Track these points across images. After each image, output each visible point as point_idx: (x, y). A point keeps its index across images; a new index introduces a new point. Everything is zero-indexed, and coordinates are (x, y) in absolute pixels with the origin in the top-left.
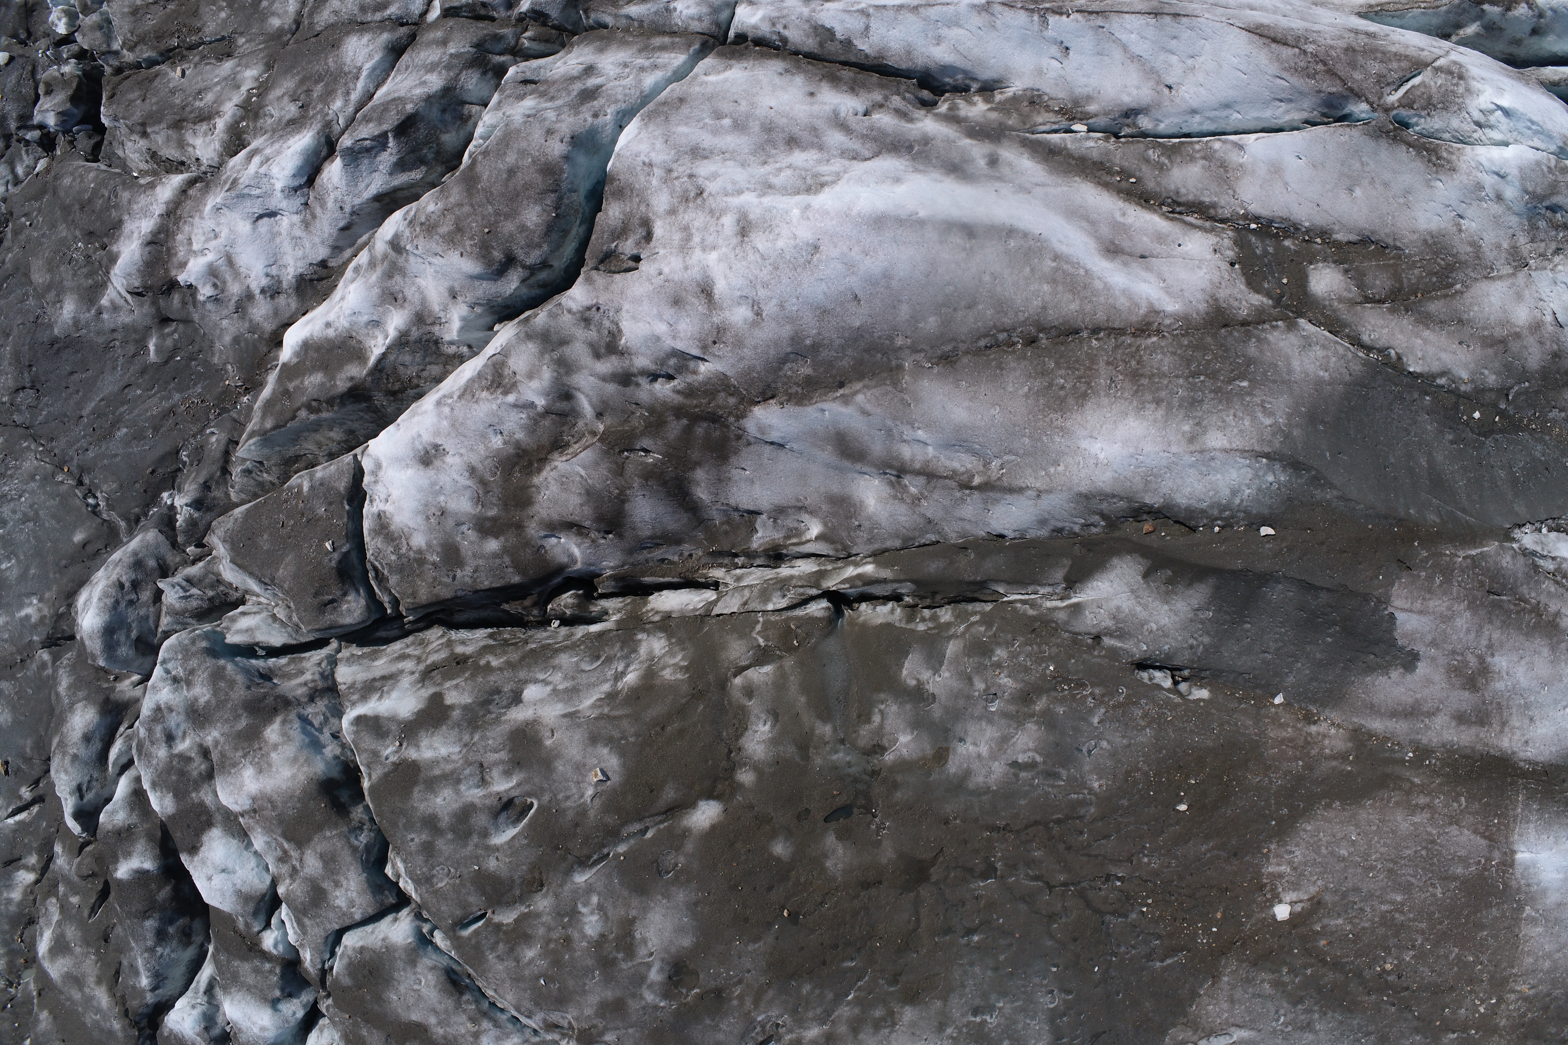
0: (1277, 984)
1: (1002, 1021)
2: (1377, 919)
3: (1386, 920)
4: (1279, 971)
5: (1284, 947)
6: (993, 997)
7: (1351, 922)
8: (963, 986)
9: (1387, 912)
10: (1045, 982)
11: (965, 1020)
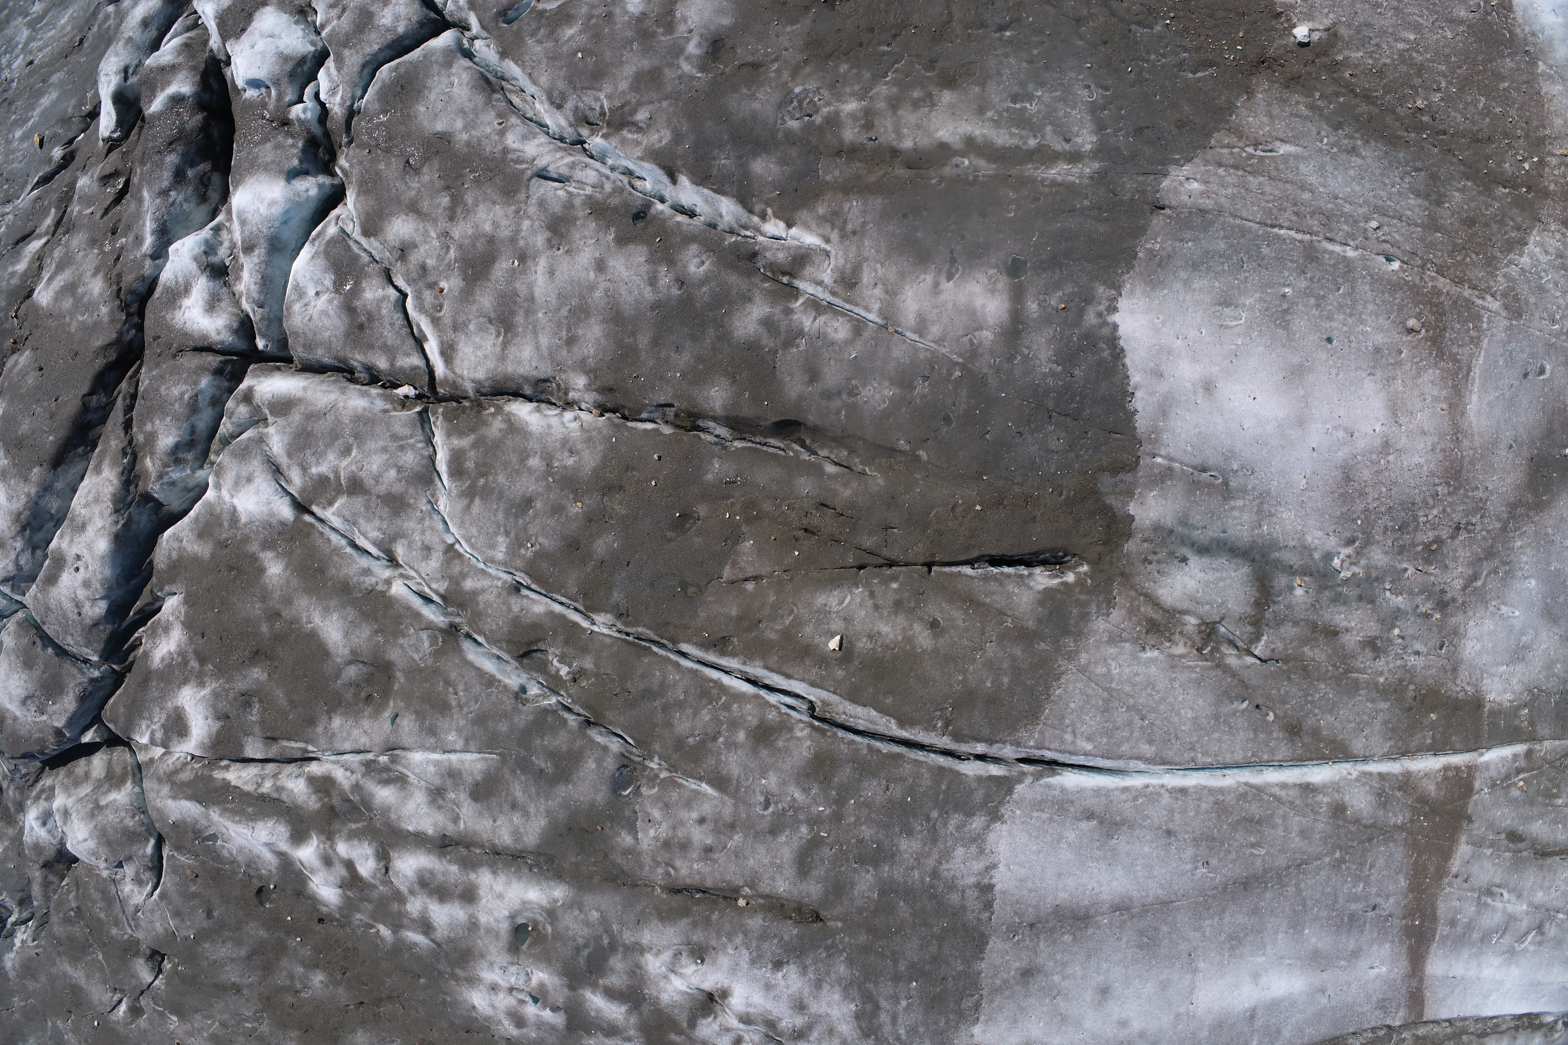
0: (1312, 107)
1: (1043, 107)
2: (1396, 57)
3: (1404, 57)
4: (1312, 96)
5: (1311, 74)
6: (1031, 87)
7: (1371, 57)
8: (1000, 74)
9: (1404, 50)
10: (1081, 77)
11: (1005, 105)
